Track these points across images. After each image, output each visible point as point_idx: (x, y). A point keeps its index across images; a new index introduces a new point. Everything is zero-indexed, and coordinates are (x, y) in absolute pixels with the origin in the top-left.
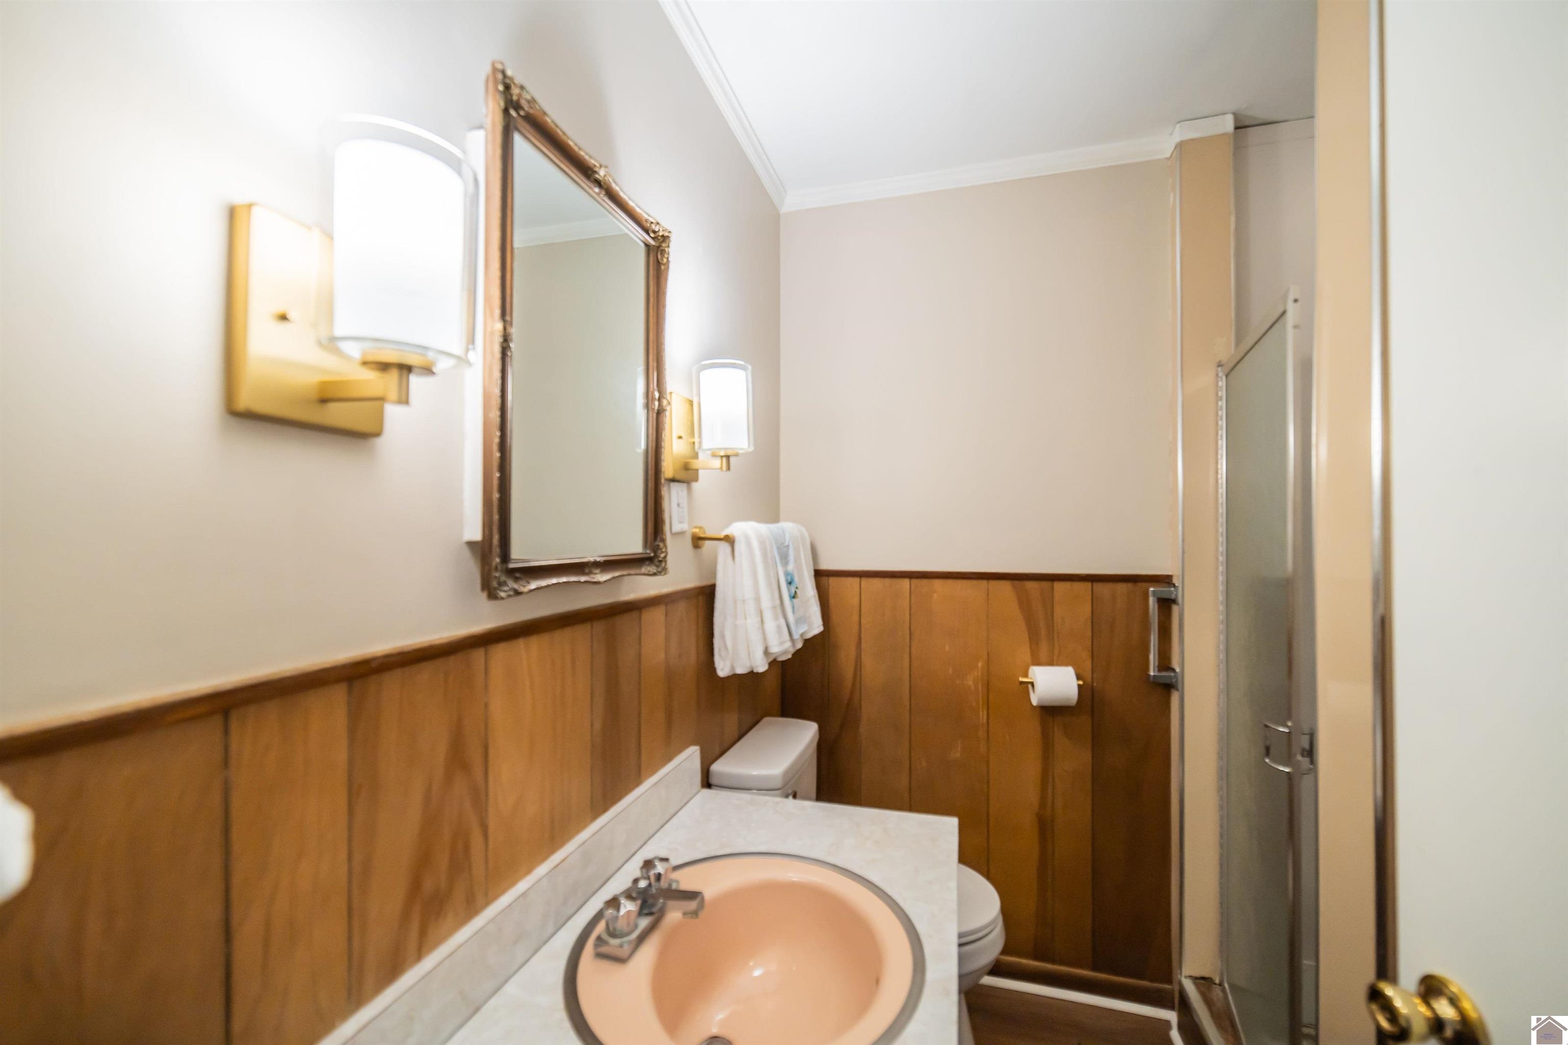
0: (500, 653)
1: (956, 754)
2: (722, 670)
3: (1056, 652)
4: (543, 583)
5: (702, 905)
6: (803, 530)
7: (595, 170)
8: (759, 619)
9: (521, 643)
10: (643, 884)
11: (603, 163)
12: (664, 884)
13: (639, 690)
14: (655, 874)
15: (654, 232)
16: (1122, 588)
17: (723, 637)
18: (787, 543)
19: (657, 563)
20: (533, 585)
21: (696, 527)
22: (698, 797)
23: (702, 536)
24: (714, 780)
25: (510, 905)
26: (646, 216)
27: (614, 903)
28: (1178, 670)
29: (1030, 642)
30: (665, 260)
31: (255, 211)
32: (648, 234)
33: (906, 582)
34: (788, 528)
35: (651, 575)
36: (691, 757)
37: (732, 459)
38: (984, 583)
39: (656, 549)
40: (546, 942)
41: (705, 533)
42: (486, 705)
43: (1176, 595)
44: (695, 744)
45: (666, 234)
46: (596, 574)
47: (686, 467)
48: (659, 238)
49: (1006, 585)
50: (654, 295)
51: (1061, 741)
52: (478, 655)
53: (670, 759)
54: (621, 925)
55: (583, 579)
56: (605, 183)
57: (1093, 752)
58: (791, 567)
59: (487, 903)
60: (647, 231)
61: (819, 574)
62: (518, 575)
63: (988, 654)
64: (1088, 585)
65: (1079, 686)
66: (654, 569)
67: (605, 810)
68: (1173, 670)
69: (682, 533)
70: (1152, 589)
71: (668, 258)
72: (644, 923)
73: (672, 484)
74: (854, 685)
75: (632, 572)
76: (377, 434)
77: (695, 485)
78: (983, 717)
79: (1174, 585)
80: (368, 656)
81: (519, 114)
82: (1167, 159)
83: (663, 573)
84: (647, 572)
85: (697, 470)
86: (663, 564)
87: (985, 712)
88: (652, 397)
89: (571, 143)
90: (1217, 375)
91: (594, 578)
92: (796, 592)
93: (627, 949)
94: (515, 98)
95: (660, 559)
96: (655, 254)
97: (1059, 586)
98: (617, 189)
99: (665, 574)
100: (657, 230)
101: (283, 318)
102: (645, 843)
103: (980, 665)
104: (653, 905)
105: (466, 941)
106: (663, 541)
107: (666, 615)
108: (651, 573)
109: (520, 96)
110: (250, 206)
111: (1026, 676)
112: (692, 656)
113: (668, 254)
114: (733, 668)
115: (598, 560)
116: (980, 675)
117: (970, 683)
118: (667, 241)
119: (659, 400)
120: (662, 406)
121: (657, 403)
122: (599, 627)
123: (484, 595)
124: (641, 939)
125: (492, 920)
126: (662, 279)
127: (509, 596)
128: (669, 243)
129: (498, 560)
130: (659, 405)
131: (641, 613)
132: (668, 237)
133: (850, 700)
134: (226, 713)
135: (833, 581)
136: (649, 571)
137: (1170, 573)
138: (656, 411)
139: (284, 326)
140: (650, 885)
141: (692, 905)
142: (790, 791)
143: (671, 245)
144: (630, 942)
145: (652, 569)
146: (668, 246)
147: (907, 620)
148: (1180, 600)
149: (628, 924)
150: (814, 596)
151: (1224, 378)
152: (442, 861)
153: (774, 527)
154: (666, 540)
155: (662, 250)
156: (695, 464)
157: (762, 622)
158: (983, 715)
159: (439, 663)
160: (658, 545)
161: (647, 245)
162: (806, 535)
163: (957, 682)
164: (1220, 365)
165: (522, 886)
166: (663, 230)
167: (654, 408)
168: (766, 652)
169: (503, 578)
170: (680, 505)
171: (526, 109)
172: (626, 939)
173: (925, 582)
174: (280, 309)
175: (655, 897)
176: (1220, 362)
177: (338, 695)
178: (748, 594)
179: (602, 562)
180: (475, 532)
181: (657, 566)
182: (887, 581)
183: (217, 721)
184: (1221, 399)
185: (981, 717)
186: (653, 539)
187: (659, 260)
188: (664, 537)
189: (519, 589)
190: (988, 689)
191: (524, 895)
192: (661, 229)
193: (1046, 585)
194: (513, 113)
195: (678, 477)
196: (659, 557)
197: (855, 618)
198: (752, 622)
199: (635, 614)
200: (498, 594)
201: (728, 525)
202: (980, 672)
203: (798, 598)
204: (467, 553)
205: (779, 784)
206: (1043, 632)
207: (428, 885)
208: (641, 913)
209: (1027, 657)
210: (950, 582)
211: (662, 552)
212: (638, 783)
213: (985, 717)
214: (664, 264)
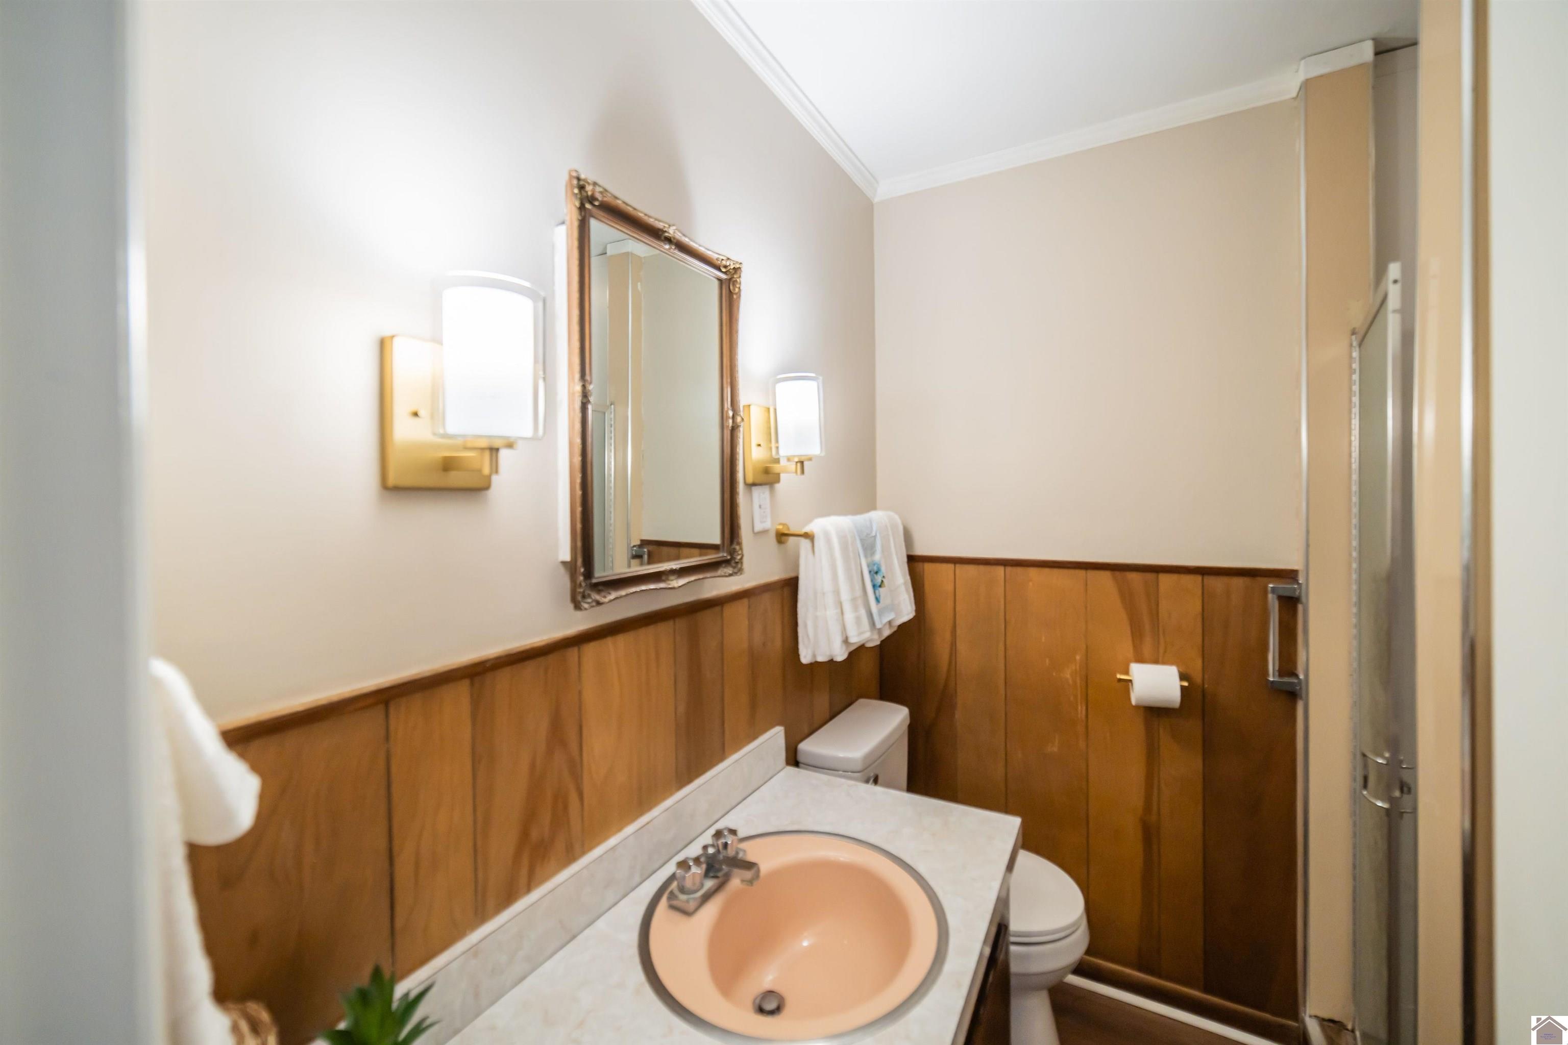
0: (591, 650)
1: (1053, 748)
2: (805, 657)
3: (1161, 651)
4: (623, 592)
5: (757, 875)
6: (897, 517)
7: (664, 230)
8: (839, 610)
9: (609, 642)
10: (711, 851)
11: (671, 223)
12: (731, 852)
13: (723, 676)
14: (722, 842)
15: (725, 267)
16: (1238, 582)
17: (806, 626)
18: (873, 534)
19: (734, 565)
20: (613, 595)
21: (780, 524)
22: (782, 774)
23: (786, 532)
24: (801, 758)
25: (601, 856)
26: (716, 256)
27: (683, 865)
28: (1301, 677)
29: (1133, 638)
30: (737, 290)
31: (396, 340)
32: (720, 270)
33: (1000, 570)
34: (878, 517)
35: (726, 576)
36: (775, 737)
37: (806, 463)
38: (1081, 573)
39: (732, 553)
40: (633, 889)
41: (788, 529)
42: (580, 693)
43: (1300, 593)
44: (779, 724)
45: (738, 266)
46: (672, 580)
47: (767, 471)
48: (731, 271)
49: (1106, 575)
50: (726, 324)
51: (1168, 746)
52: (573, 653)
53: (754, 737)
54: (688, 884)
55: (662, 585)
56: (674, 238)
57: (1204, 760)
58: (877, 557)
59: (584, 853)
60: (718, 268)
61: (913, 560)
62: (601, 588)
63: (1087, 647)
64: (1199, 578)
65: (1182, 688)
66: (730, 570)
67: (690, 781)
68: (1297, 676)
69: (765, 532)
70: (1271, 586)
71: (739, 288)
72: (709, 884)
73: (754, 488)
74: (949, 671)
75: (708, 575)
76: (487, 487)
77: (777, 486)
78: (1081, 711)
79: (1298, 584)
80: (484, 658)
81: (594, 205)
82: (1293, 98)
83: (739, 574)
84: (723, 574)
85: (778, 475)
86: (739, 566)
87: (1084, 708)
88: (727, 417)
89: (641, 215)
90: (1351, 345)
91: (669, 584)
92: (882, 581)
93: (692, 906)
94: (590, 193)
95: (737, 561)
96: (728, 284)
97: (1164, 578)
98: (687, 240)
99: (741, 574)
100: (728, 264)
101: (416, 414)
102: (728, 812)
103: (1078, 657)
104: (720, 870)
105: (564, 882)
106: (739, 544)
107: (749, 607)
108: (727, 575)
109: (593, 191)
110: (393, 337)
111: (1127, 673)
112: (777, 642)
113: (740, 283)
114: (814, 656)
115: (674, 568)
116: (1078, 668)
117: (1068, 676)
118: (738, 272)
119: (733, 417)
120: (736, 423)
121: (731, 421)
122: (681, 624)
123: (571, 606)
124: (707, 898)
125: (586, 867)
126: (735, 308)
127: (592, 607)
128: (740, 273)
129: (582, 578)
130: (733, 422)
131: (722, 607)
132: (739, 268)
133: (946, 686)
134: (387, 704)
135: (928, 567)
136: (725, 573)
137: (1295, 568)
138: (730, 429)
139: (416, 420)
140: (718, 851)
141: (748, 874)
142: (872, 774)
143: (742, 275)
144: (695, 899)
145: (729, 570)
146: (740, 277)
147: (1002, 607)
148: (1303, 599)
149: (694, 884)
150: (905, 583)
151: (1357, 349)
152: (545, 818)
153: (861, 519)
154: (741, 543)
155: (735, 281)
156: (776, 468)
157: (842, 613)
158: (1081, 709)
159: (541, 660)
160: (735, 549)
161: (720, 280)
162: (899, 521)
163: (1054, 674)
164: (1353, 333)
165: (612, 841)
166: (734, 264)
167: (728, 426)
168: (846, 641)
169: (587, 592)
170: (762, 507)
171: (600, 199)
172: (692, 896)
173: (1019, 570)
174: (414, 409)
175: (721, 862)
176: (1354, 329)
177: (463, 689)
178: (828, 586)
179: (678, 569)
180: (565, 555)
181: (734, 568)
182: (982, 568)
183: (381, 707)
184: (1355, 373)
185: (1079, 712)
186: (729, 544)
187: (732, 290)
188: (740, 541)
189: (600, 600)
190: (1087, 682)
191: (613, 849)
192: (732, 264)
193: (1150, 576)
194: (588, 206)
195: (757, 481)
196: (735, 558)
197: (950, 604)
198: (831, 613)
199: (717, 609)
200: (582, 606)
201: (811, 521)
202: (1078, 665)
203: (885, 586)
204: (562, 570)
205: (859, 767)
206: (1147, 627)
207: (535, 834)
208: (707, 875)
209: (1130, 653)
210: (1046, 571)
211: (739, 554)
212: (722, 758)
213: (1084, 712)
214: (736, 294)
